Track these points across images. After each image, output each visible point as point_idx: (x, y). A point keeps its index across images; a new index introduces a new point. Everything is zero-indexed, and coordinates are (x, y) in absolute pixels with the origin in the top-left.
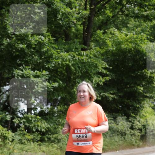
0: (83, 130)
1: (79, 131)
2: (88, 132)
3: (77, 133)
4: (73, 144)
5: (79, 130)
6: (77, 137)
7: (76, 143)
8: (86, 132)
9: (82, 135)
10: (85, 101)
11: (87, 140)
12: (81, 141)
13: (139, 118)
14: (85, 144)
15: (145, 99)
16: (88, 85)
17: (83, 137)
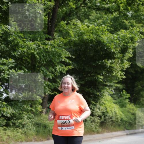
0: (66, 116)
1: (63, 118)
2: (70, 118)
3: (61, 119)
4: (58, 129)
5: (63, 116)
6: (62, 123)
7: (60, 127)
8: (69, 118)
9: (65, 121)
10: (68, 92)
11: (69, 126)
12: (64, 126)
13: (99, 105)
14: (68, 128)
15: (105, 87)
16: (71, 78)
17: (66, 123)
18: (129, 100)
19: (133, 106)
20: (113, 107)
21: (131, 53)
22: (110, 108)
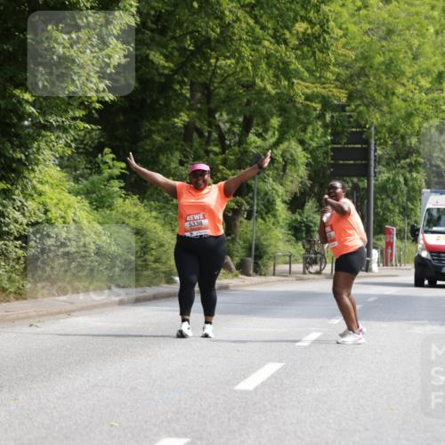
18: (122, 185)
19: (135, 205)
20: (69, 206)
21: (134, 10)
22: (60, 209)
